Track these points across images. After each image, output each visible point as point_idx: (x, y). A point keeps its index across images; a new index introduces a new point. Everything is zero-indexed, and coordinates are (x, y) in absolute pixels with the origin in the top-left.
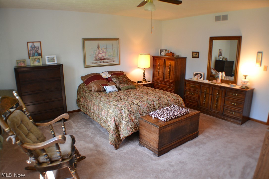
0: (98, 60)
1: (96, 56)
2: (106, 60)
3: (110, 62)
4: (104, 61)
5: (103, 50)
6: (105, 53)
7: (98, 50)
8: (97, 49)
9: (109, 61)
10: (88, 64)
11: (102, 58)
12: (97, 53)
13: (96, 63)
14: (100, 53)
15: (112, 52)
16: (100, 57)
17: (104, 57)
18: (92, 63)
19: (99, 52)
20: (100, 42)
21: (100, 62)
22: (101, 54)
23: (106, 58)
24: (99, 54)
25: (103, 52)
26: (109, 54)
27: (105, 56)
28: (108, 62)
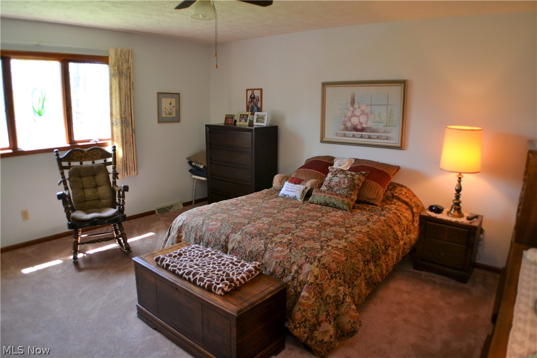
0: (349, 129)
1: (346, 122)
2: (366, 132)
3: (378, 138)
4: (363, 133)
5: (363, 108)
6: (367, 115)
7: (351, 109)
8: (349, 105)
9: (376, 137)
10: (329, 136)
11: (359, 127)
12: (349, 114)
13: (345, 135)
14: (356, 116)
15: (386, 114)
16: (355, 124)
17: (364, 126)
18: (337, 134)
19: (353, 112)
20: (358, 91)
21: (354, 136)
22: (358, 117)
23: (369, 128)
24: (352, 116)
25: (363, 112)
26: (378, 119)
27: (366, 123)
28: (373, 137)
